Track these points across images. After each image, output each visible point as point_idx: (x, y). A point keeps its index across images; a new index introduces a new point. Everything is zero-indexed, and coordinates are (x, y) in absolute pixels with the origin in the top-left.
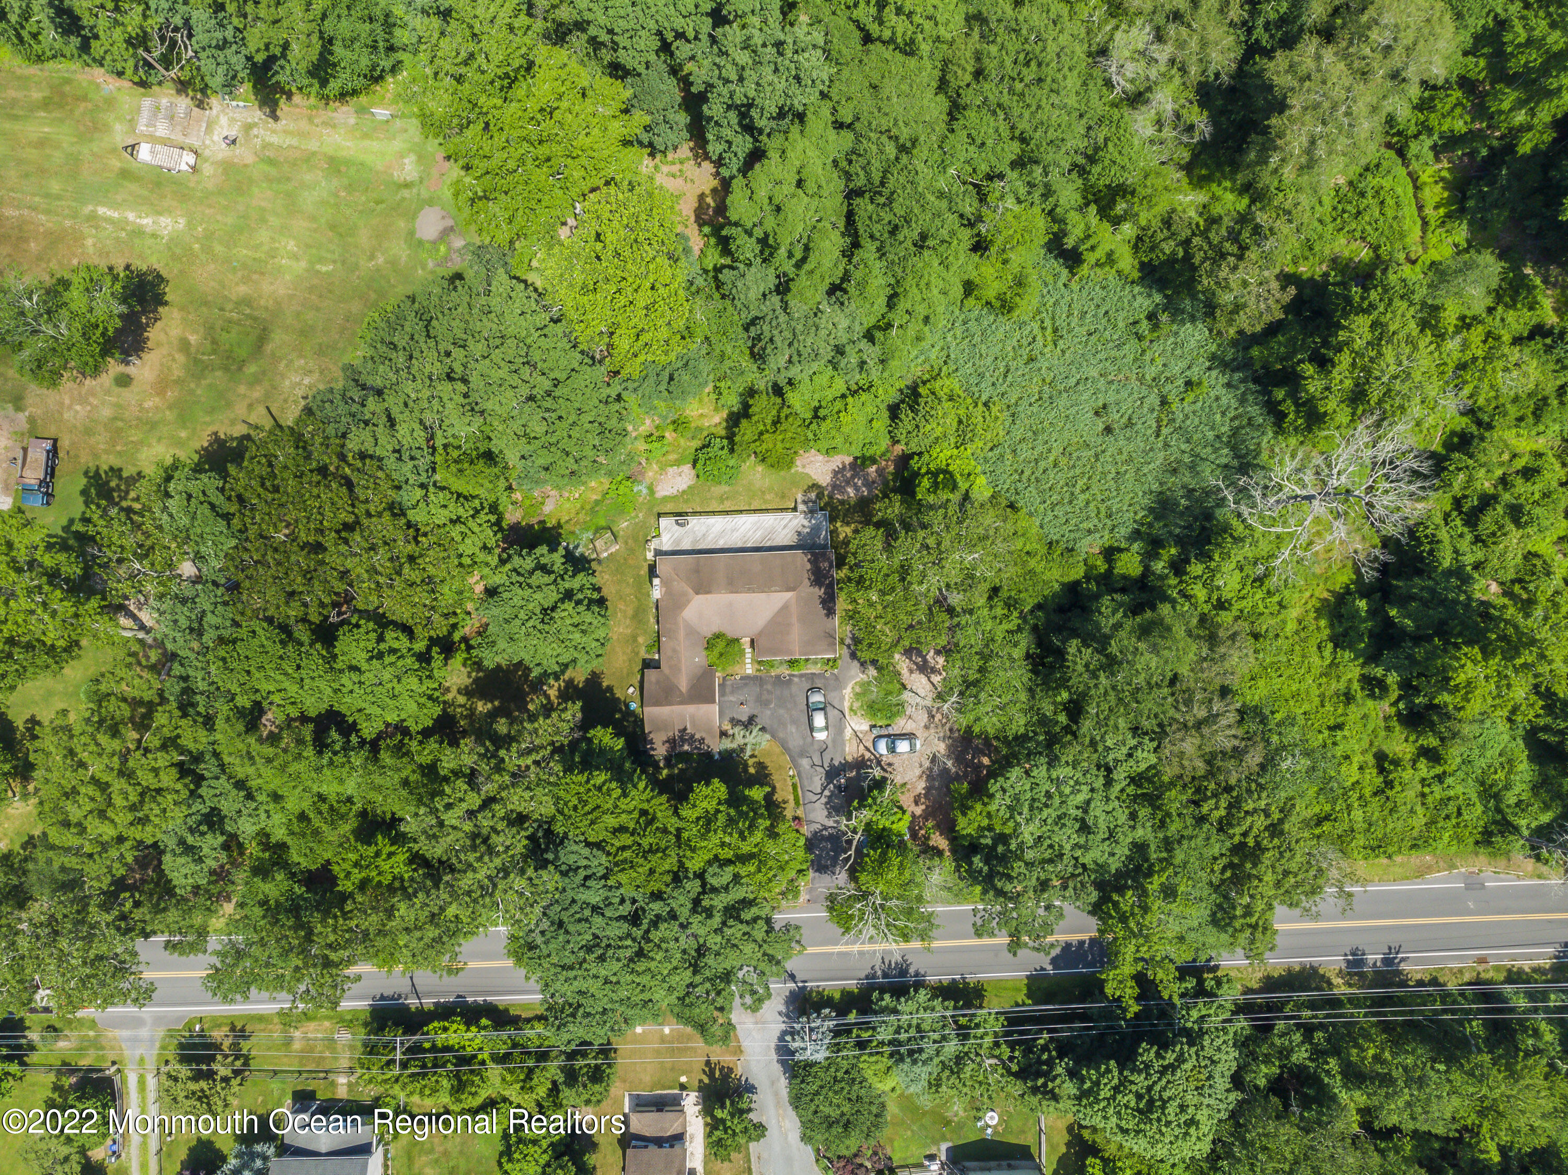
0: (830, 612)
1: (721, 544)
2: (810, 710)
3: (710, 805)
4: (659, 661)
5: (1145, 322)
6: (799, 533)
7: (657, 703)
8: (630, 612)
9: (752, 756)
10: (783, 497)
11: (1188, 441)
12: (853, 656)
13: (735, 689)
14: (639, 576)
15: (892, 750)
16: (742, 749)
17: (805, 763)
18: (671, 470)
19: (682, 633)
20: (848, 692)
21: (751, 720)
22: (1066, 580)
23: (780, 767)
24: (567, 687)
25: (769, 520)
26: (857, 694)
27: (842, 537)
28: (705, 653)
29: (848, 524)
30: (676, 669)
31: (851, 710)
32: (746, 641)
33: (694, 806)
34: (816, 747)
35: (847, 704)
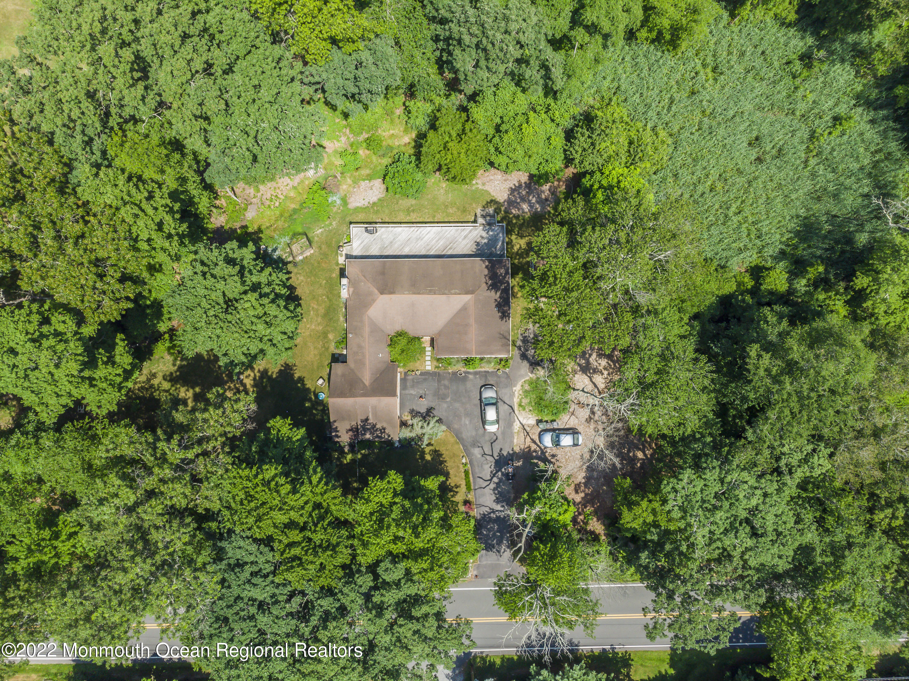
0: (505, 315)
1: (406, 251)
2: (483, 404)
3: (386, 499)
4: (345, 356)
5: (798, 62)
6: (478, 244)
7: (342, 395)
8: (322, 311)
9: (429, 444)
10: (464, 211)
11: (833, 171)
12: (524, 356)
13: (416, 383)
14: (331, 278)
15: (557, 443)
16: (420, 438)
17: (477, 452)
18: (364, 184)
19: (367, 330)
20: (517, 389)
21: (429, 411)
22: (720, 293)
23: (454, 455)
24: (262, 377)
25: (451, 231)
26: (526, 391)
27: (516, 248)
28: (388, 349)
29: (522, 237)
30: (361, 363)
31: (520, 405)
32: (426, 340)
33: (368, 501)
34: (487, 438)
35: (516, 400)
